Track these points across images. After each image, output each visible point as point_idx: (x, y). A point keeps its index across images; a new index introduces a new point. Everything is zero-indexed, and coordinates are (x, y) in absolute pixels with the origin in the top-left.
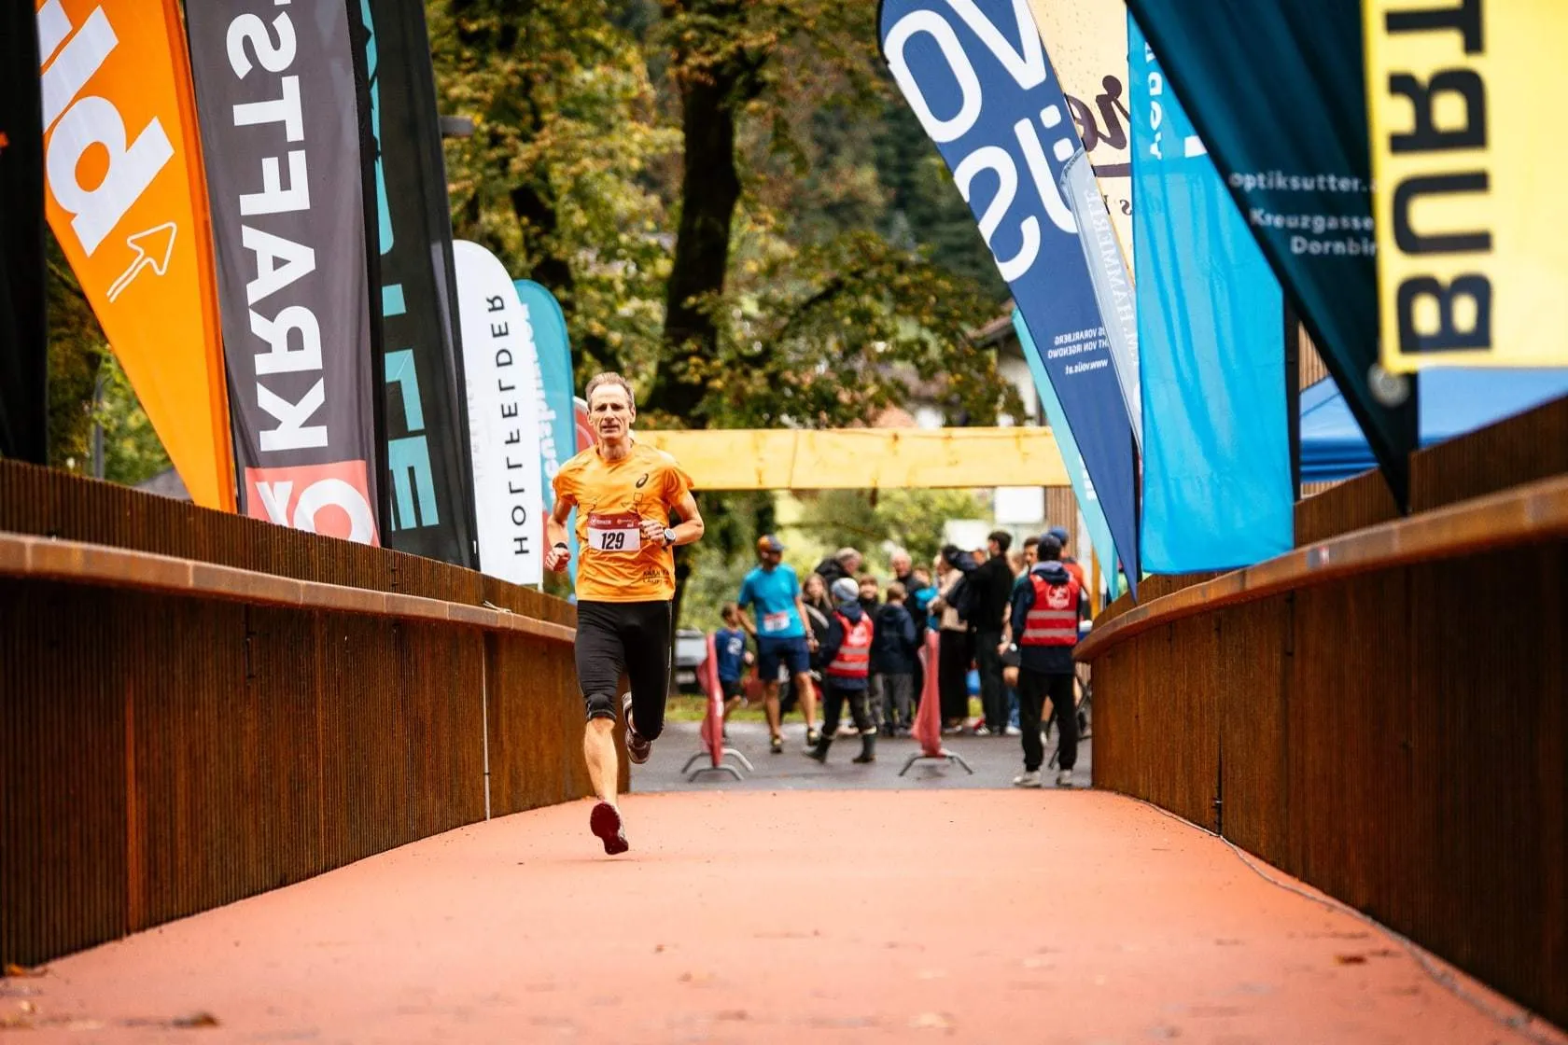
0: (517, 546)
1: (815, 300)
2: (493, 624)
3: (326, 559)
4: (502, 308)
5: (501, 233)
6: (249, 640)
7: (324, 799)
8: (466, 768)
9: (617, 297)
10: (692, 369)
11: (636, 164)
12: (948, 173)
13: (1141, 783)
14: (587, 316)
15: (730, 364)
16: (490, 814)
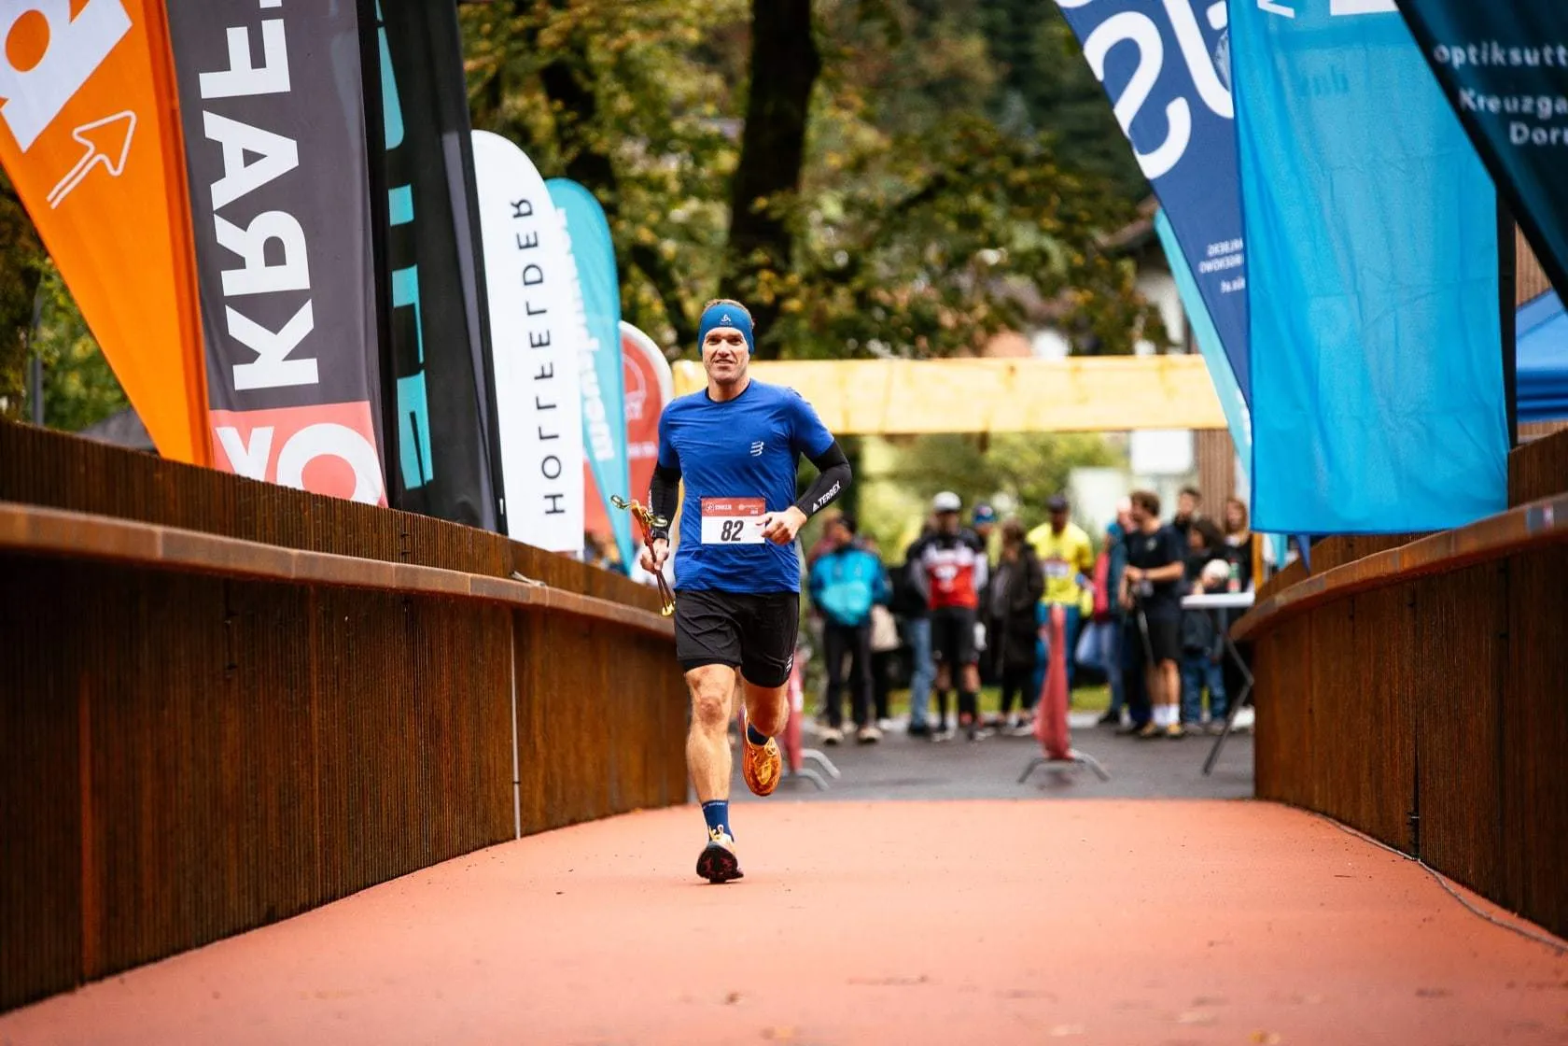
0: (549, 505)
1: (913, 201)
2: (525, 601)
3: (322, 521)
4: (530, 213)
5: (530, 119)
6: (229, 622)
7: (320, 815)
8: (492, 775)
9: (670, 197)
10: (762, 287)
11: (693, 36)
12: (1076, 45)
13: (1316, 793)
14: (635, 221)
15: (809, 280)
16: (521, 831)
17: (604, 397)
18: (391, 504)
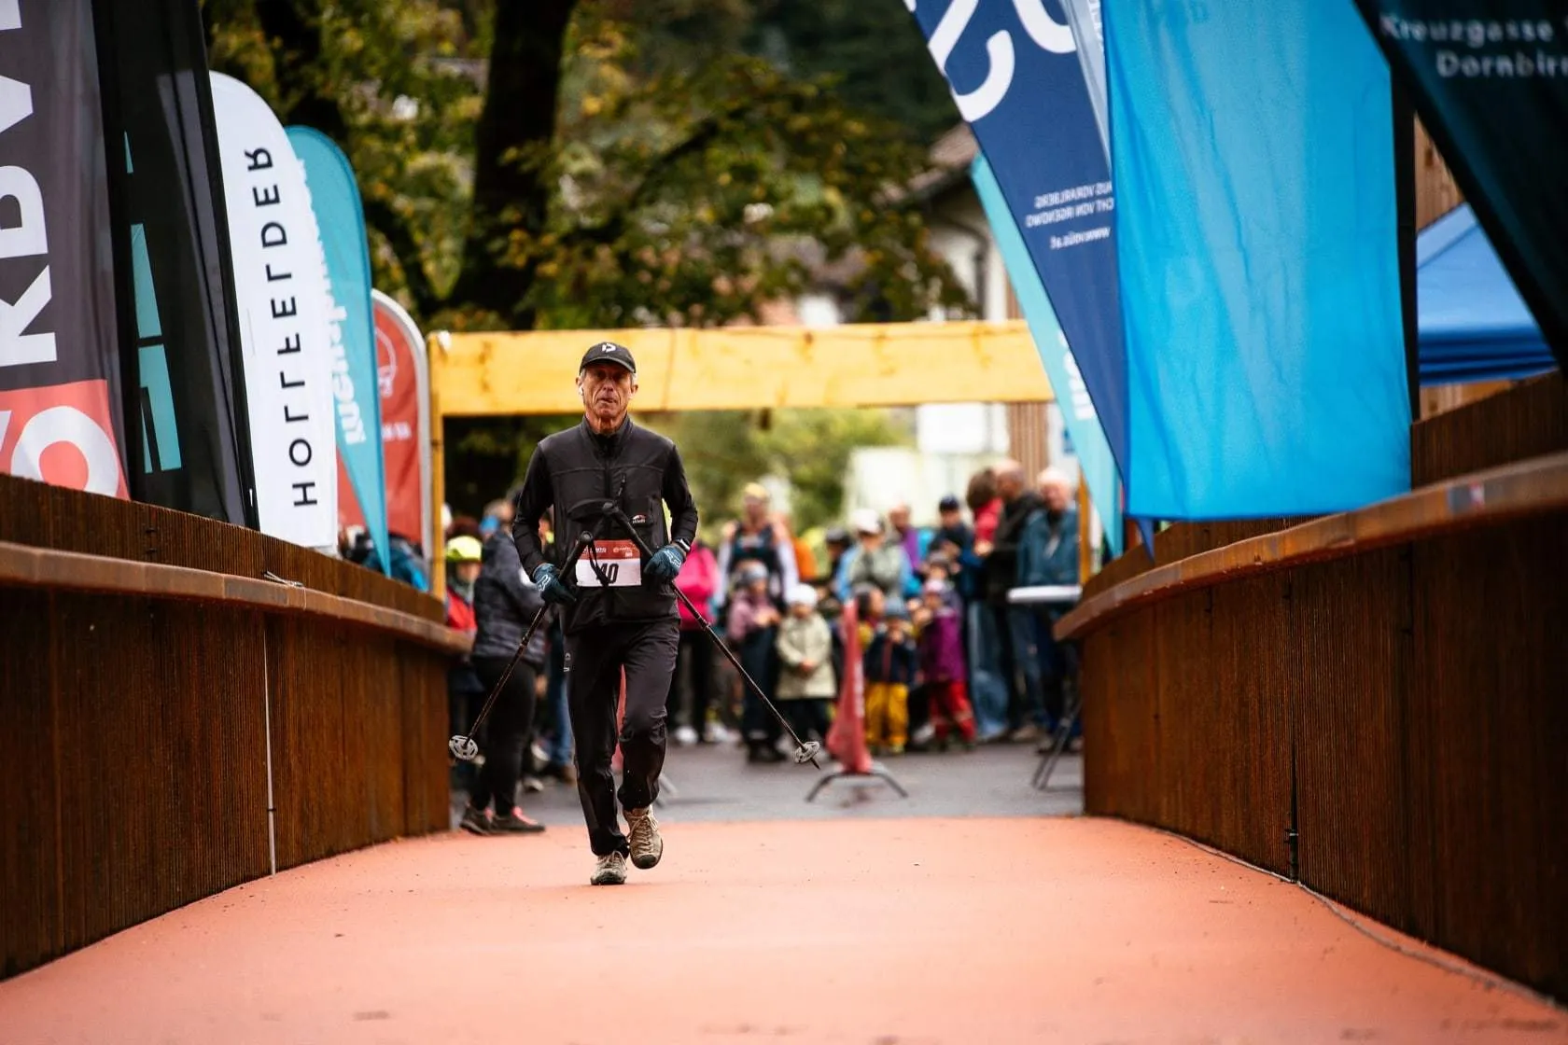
0: (299, 495)
1: (680, 151)
2: (281, 604)
4: (268, 164)
8: (245, 802)
9: (407, 148)
10: (513, 249)
15: (567, 240)
16: (276, 866)
17: (353, 373)
18: (133, 495)
